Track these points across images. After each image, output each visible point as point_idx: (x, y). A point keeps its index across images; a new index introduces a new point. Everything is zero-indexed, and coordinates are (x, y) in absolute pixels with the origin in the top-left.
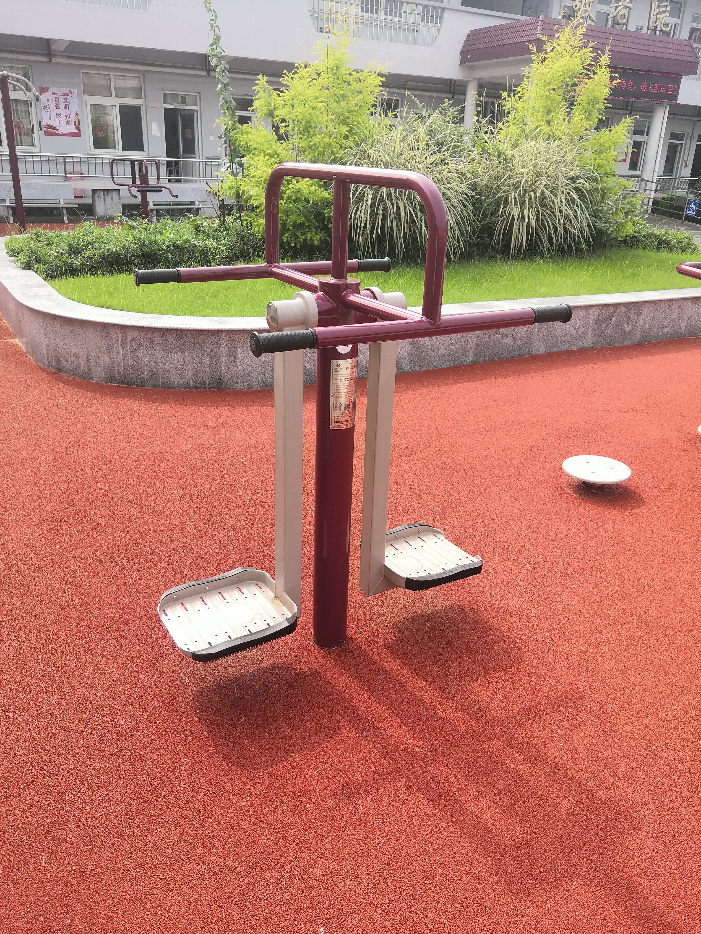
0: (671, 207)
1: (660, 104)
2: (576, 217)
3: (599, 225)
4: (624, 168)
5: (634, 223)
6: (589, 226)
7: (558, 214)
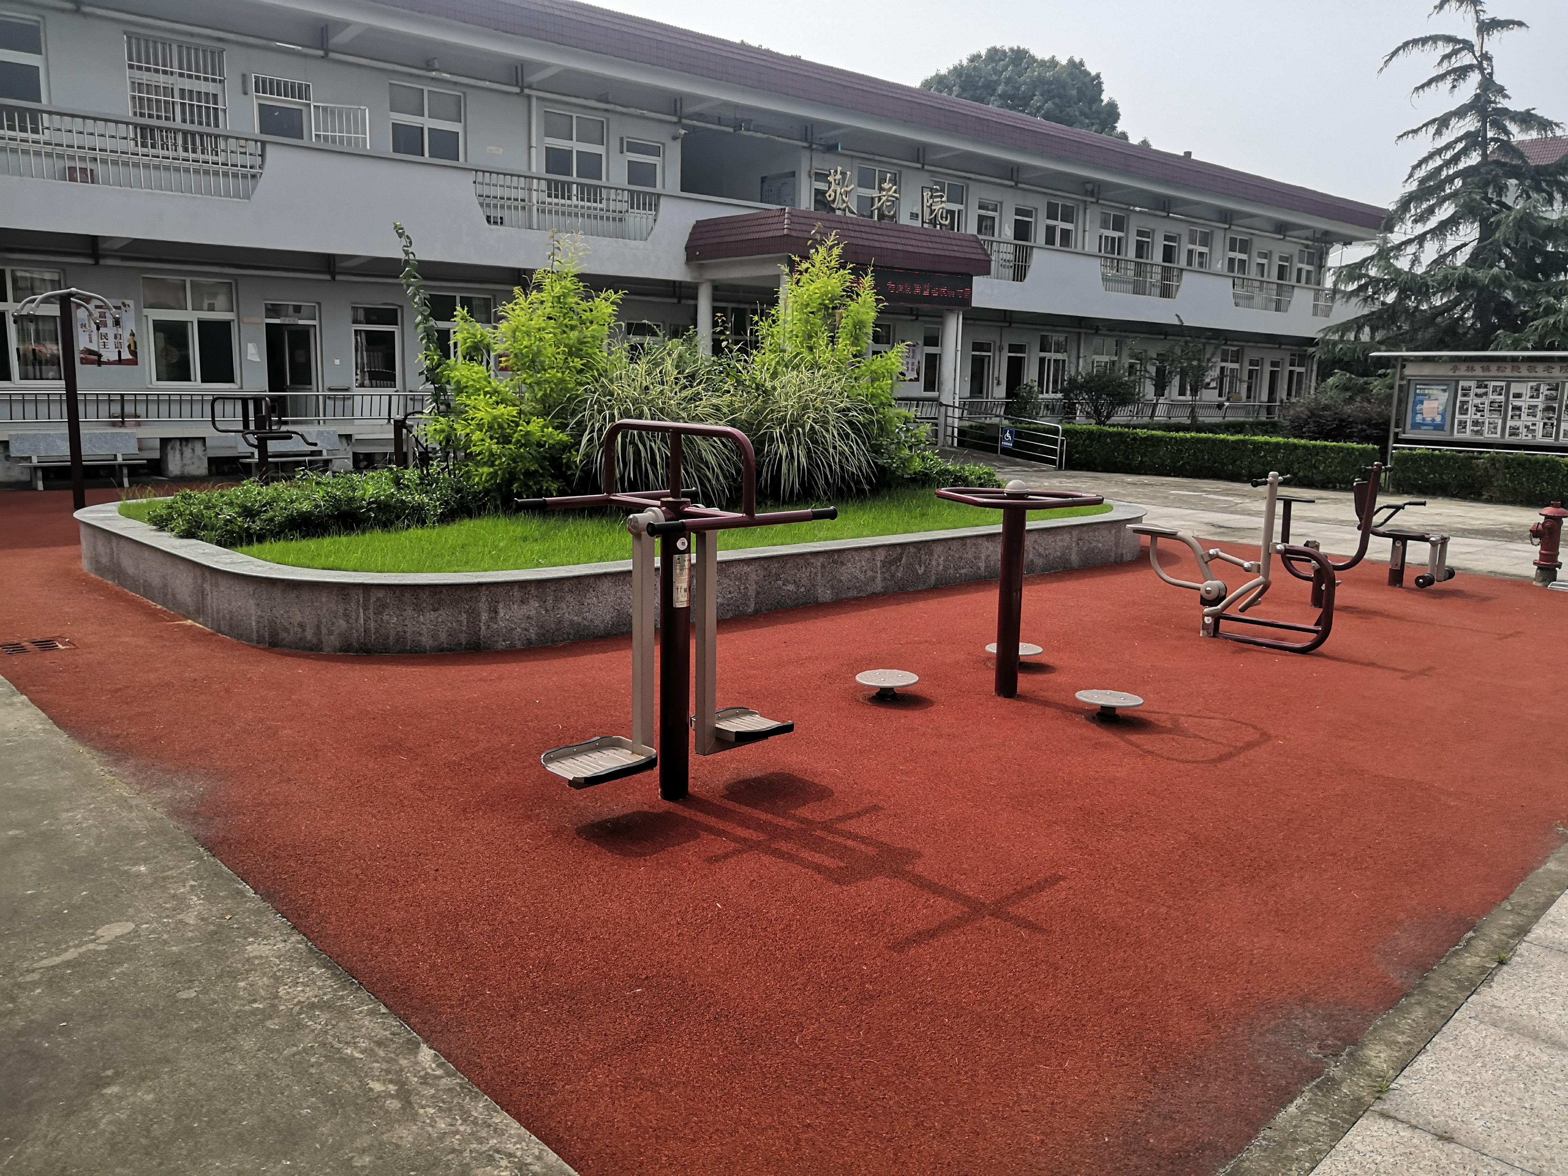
0: (982, 437)
1: (951, 311)
2: (853, 453)
3: (880, 462)
4: (918, 390)
5: (923, 459)
6: (868, 462)
7: (831, 450)
